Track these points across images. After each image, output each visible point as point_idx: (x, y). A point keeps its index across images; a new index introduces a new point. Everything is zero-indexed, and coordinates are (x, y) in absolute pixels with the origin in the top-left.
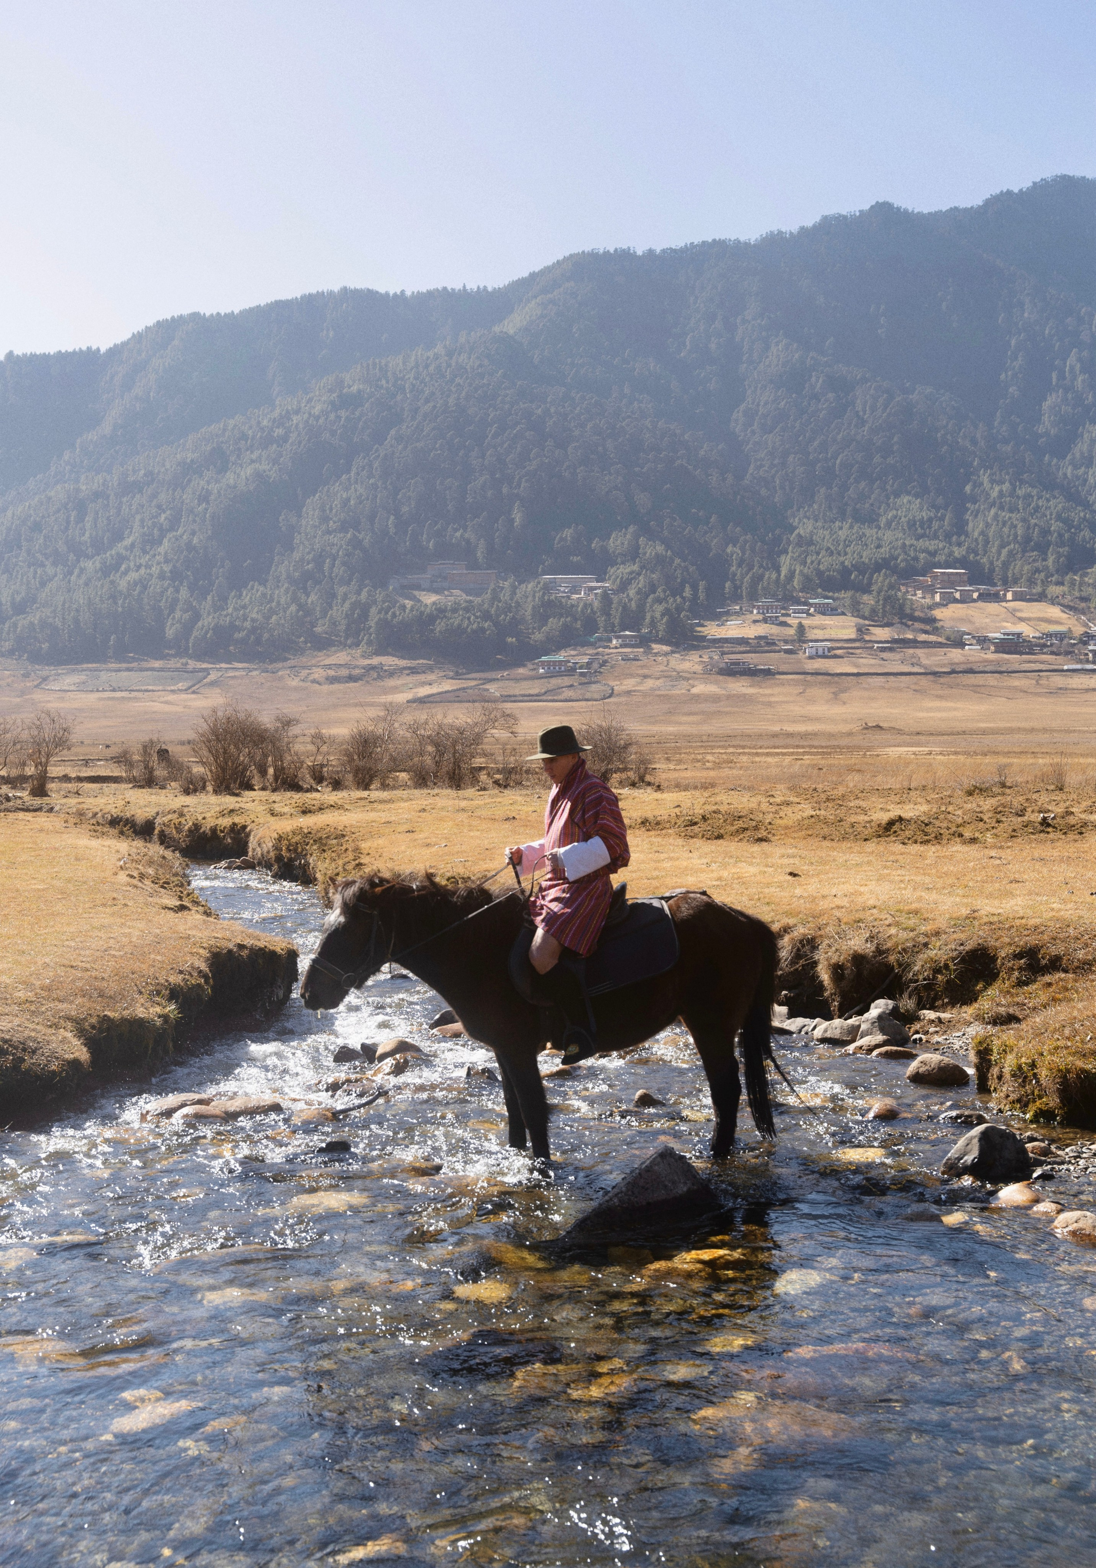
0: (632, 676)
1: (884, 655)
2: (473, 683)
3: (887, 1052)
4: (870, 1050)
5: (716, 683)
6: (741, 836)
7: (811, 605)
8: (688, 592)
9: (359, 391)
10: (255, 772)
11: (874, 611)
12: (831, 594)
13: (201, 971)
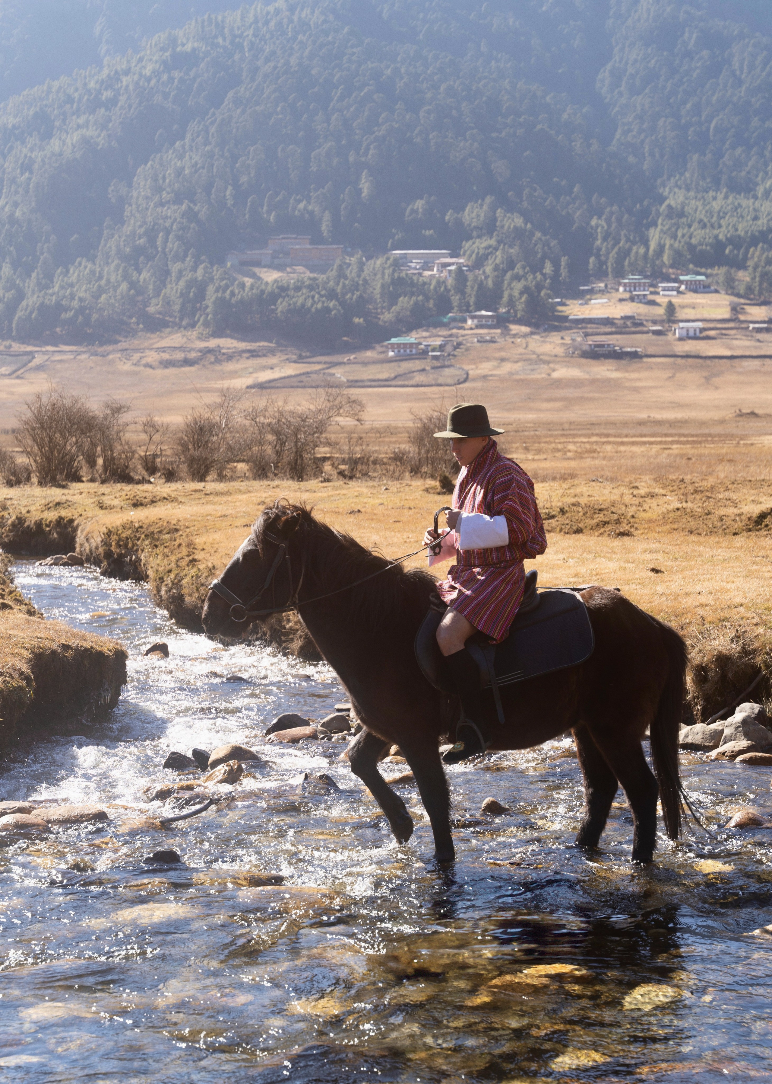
0: (488, 359)
1: (760, 336)
2: (318, 367)
3: (751, 758)
4: (733, 756)
5: (580, 366)
6: (602, 530)
7: (681, 282)
8: (548, 268)
9: (194, 49)
10: (83, 462)
11: (749, 289)
12: (703, 270)
13: (22, 673)
